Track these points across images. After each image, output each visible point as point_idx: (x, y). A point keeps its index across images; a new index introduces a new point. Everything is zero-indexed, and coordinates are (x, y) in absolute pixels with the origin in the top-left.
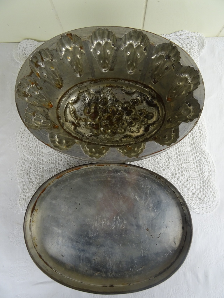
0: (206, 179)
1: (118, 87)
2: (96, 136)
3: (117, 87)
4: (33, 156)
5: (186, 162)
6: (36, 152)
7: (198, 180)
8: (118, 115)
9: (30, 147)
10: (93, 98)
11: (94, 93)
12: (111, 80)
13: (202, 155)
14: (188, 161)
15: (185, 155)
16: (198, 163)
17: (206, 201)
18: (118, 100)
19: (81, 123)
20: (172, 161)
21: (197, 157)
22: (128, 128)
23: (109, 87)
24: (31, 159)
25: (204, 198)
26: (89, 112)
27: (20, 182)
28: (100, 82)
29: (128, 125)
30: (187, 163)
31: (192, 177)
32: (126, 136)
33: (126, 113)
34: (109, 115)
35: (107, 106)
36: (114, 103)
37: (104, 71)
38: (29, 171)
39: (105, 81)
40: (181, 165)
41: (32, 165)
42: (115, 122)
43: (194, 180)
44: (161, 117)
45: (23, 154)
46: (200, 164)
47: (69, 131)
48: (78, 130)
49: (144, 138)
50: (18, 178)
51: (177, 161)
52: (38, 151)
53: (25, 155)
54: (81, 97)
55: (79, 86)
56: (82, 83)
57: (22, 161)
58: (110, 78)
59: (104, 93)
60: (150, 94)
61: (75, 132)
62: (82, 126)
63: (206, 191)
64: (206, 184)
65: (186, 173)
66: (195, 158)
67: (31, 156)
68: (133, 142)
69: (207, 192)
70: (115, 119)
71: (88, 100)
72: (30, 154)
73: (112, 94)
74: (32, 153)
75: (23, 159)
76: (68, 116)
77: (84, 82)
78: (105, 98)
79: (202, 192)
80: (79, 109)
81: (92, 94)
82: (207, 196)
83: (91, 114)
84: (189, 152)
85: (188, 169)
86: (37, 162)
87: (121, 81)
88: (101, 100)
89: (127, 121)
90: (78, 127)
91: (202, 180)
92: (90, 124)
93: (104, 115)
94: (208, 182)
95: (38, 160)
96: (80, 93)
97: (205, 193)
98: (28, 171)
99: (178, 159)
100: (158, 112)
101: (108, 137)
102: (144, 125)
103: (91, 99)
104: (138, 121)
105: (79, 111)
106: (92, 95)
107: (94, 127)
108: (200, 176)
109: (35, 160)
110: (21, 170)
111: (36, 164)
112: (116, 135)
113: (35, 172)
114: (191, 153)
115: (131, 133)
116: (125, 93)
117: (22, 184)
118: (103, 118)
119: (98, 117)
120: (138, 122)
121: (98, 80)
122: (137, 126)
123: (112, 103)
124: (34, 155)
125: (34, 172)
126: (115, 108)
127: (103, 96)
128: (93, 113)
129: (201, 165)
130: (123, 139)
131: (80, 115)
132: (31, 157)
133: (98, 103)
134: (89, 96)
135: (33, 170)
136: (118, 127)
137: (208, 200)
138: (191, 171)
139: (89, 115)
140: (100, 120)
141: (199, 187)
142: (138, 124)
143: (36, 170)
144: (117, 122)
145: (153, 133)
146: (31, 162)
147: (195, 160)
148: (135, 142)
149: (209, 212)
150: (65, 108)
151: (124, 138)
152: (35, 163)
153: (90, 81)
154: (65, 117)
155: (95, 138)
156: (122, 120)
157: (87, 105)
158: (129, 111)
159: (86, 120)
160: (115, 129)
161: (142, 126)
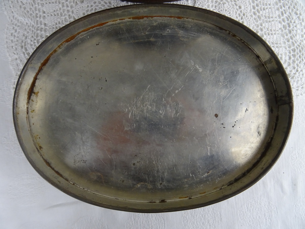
0: (298, 45)
4: (29, 18)
5: (268, 20)
6: (33, 13)
7: (286, 48)
9: (24, 5)
13: (293, 8)
14: (271, 19)
15: (267, 10)
16: (286, 22)
17: (298, 77)
20: (248, 20)
21: (285, 13)
24: (27, 23)
25: (295, 74)
27: (12, 60)
30: (270, 22)
31: (277, 44)
38: (24, 42)
40: (261, 25)
41: (28, 32)
43: (280, 47)
45: (13, 17)
46: (288, 24)
50: (8, 54)
51: (255, 19)
52: (36, 10)
53: (16, 18)
57: (12, 28)
63: (298, 63)
64: (298, 52)
65: (269, 37)
66: (282, 14)
67: (25, 17)
69: (299, 65)
72: (24, 14)
74: (27, 13)
75: (13, 24)
79: (292, 65)
82: (299, 70)
84: (273, 5)
85: (271, 30)
86: (36, 27)
91: (292, 48)
94: (301, 49)
95: (37, 24)
97: (296, 66)
98: (22, 42)
99: (256, 17)
108: (288, 41)
109: (33, 24)
110: (12, 41)
111: (35, 31)
113: (34, 43)
114: (276, 7)
117: (15, 63)
124: (30, 16)
125: (32, 43)
129: (291, 24)
132: (26, 20)
135: (31, 41)
137: (301, 76)
138: (275, 34)
141: (287, 58)
143: (35, 39)
146: (27, 27)
147: (282, 18)
149: (301, 94)
152: (33, 29)
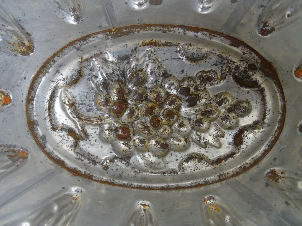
1: (169, 46)
2: (126, 158)
3: (167, 44)
8: (170, 104)
10: (113, 72)
11: (114, 60)
12: (154, 28)
18: (169, 73)
19: (91, 130)
22: (194, 135)
23: (151, 44)
26: (107, 101)
28: (127, 34)
29: (192, 128)
32: (191, 158)
33: (187, 101)
34: (150, 105)
35: (146, 88)
36: (160, 81)
37: (136, 7)
39: (138, 32)
42: (164, 121)
44: (271, 112)
47: (59, 156)
48: (81, 149)
49: (239, 166)
54: (86, 71)
55: (78, 46)
56: (84, 39)
58: (150, 25)
59: (137, 60)
60: (243, 60)
61: (74, 155)
62: (93, 135)
68: (212, 178)
70: (163, 113)
71: (102, 75)
73: (155, 61)
76: (57, 116)
77: (89, 36)
78: (141, 70)
80: (83, 98)
81: (112, 62)
83: (113, 106)
87: (177, 32)
88: (132, 75)
89: (190, 119)
90: (83, 139)
92: (110, 129)
93: (139, 106)
96: (84, 61)
100: (263, 99)
101: (153, 159)
102: (230, 128)
103: (110, 74)
104: (215, 119)
105: (85, 102)
106: (110, 65)
107: (120, 132)
112: (169, 155)
115: (202, 151)
116: (186, 57)
118: (137, 112)
119: (127, 112)
120: (216, 122)
121: (124, 30)
122: (213, 131)
123: (156, 81)
126: (162, 91)
127: (137, 65)
128: (115, 103)
130: (186, 165)
131: (86, 111)
133: (126, 82)
134: (105, 67)
136: (172, 133)
139: (108, 107)
140: (131, 117)
142: (216, 125)
144: (168, 120)
145: (258, 153)
148: (217, 178)
150: (48, 98)
151: (187, 161)
153: (103, 32)
154: (50, 120)
155: (121, 165)
156: (179, 116)
157: (100, 87)
158: (193, 96)
159: (101, 120)
160: (165, 136)
161: (225, 131)
